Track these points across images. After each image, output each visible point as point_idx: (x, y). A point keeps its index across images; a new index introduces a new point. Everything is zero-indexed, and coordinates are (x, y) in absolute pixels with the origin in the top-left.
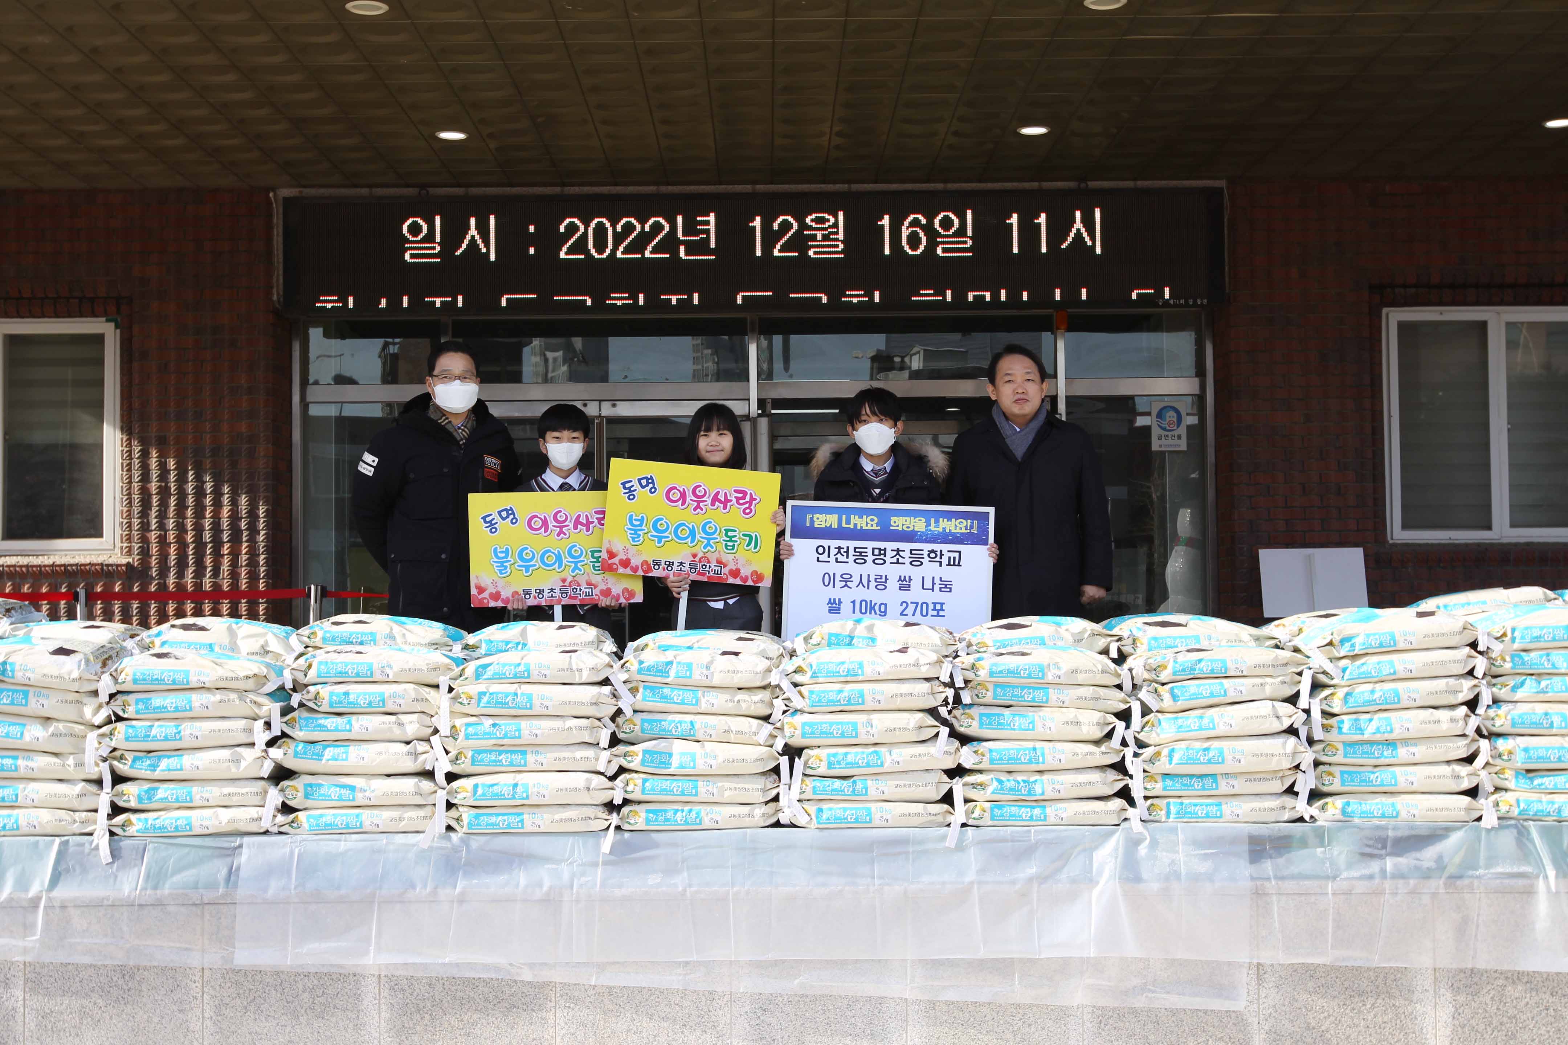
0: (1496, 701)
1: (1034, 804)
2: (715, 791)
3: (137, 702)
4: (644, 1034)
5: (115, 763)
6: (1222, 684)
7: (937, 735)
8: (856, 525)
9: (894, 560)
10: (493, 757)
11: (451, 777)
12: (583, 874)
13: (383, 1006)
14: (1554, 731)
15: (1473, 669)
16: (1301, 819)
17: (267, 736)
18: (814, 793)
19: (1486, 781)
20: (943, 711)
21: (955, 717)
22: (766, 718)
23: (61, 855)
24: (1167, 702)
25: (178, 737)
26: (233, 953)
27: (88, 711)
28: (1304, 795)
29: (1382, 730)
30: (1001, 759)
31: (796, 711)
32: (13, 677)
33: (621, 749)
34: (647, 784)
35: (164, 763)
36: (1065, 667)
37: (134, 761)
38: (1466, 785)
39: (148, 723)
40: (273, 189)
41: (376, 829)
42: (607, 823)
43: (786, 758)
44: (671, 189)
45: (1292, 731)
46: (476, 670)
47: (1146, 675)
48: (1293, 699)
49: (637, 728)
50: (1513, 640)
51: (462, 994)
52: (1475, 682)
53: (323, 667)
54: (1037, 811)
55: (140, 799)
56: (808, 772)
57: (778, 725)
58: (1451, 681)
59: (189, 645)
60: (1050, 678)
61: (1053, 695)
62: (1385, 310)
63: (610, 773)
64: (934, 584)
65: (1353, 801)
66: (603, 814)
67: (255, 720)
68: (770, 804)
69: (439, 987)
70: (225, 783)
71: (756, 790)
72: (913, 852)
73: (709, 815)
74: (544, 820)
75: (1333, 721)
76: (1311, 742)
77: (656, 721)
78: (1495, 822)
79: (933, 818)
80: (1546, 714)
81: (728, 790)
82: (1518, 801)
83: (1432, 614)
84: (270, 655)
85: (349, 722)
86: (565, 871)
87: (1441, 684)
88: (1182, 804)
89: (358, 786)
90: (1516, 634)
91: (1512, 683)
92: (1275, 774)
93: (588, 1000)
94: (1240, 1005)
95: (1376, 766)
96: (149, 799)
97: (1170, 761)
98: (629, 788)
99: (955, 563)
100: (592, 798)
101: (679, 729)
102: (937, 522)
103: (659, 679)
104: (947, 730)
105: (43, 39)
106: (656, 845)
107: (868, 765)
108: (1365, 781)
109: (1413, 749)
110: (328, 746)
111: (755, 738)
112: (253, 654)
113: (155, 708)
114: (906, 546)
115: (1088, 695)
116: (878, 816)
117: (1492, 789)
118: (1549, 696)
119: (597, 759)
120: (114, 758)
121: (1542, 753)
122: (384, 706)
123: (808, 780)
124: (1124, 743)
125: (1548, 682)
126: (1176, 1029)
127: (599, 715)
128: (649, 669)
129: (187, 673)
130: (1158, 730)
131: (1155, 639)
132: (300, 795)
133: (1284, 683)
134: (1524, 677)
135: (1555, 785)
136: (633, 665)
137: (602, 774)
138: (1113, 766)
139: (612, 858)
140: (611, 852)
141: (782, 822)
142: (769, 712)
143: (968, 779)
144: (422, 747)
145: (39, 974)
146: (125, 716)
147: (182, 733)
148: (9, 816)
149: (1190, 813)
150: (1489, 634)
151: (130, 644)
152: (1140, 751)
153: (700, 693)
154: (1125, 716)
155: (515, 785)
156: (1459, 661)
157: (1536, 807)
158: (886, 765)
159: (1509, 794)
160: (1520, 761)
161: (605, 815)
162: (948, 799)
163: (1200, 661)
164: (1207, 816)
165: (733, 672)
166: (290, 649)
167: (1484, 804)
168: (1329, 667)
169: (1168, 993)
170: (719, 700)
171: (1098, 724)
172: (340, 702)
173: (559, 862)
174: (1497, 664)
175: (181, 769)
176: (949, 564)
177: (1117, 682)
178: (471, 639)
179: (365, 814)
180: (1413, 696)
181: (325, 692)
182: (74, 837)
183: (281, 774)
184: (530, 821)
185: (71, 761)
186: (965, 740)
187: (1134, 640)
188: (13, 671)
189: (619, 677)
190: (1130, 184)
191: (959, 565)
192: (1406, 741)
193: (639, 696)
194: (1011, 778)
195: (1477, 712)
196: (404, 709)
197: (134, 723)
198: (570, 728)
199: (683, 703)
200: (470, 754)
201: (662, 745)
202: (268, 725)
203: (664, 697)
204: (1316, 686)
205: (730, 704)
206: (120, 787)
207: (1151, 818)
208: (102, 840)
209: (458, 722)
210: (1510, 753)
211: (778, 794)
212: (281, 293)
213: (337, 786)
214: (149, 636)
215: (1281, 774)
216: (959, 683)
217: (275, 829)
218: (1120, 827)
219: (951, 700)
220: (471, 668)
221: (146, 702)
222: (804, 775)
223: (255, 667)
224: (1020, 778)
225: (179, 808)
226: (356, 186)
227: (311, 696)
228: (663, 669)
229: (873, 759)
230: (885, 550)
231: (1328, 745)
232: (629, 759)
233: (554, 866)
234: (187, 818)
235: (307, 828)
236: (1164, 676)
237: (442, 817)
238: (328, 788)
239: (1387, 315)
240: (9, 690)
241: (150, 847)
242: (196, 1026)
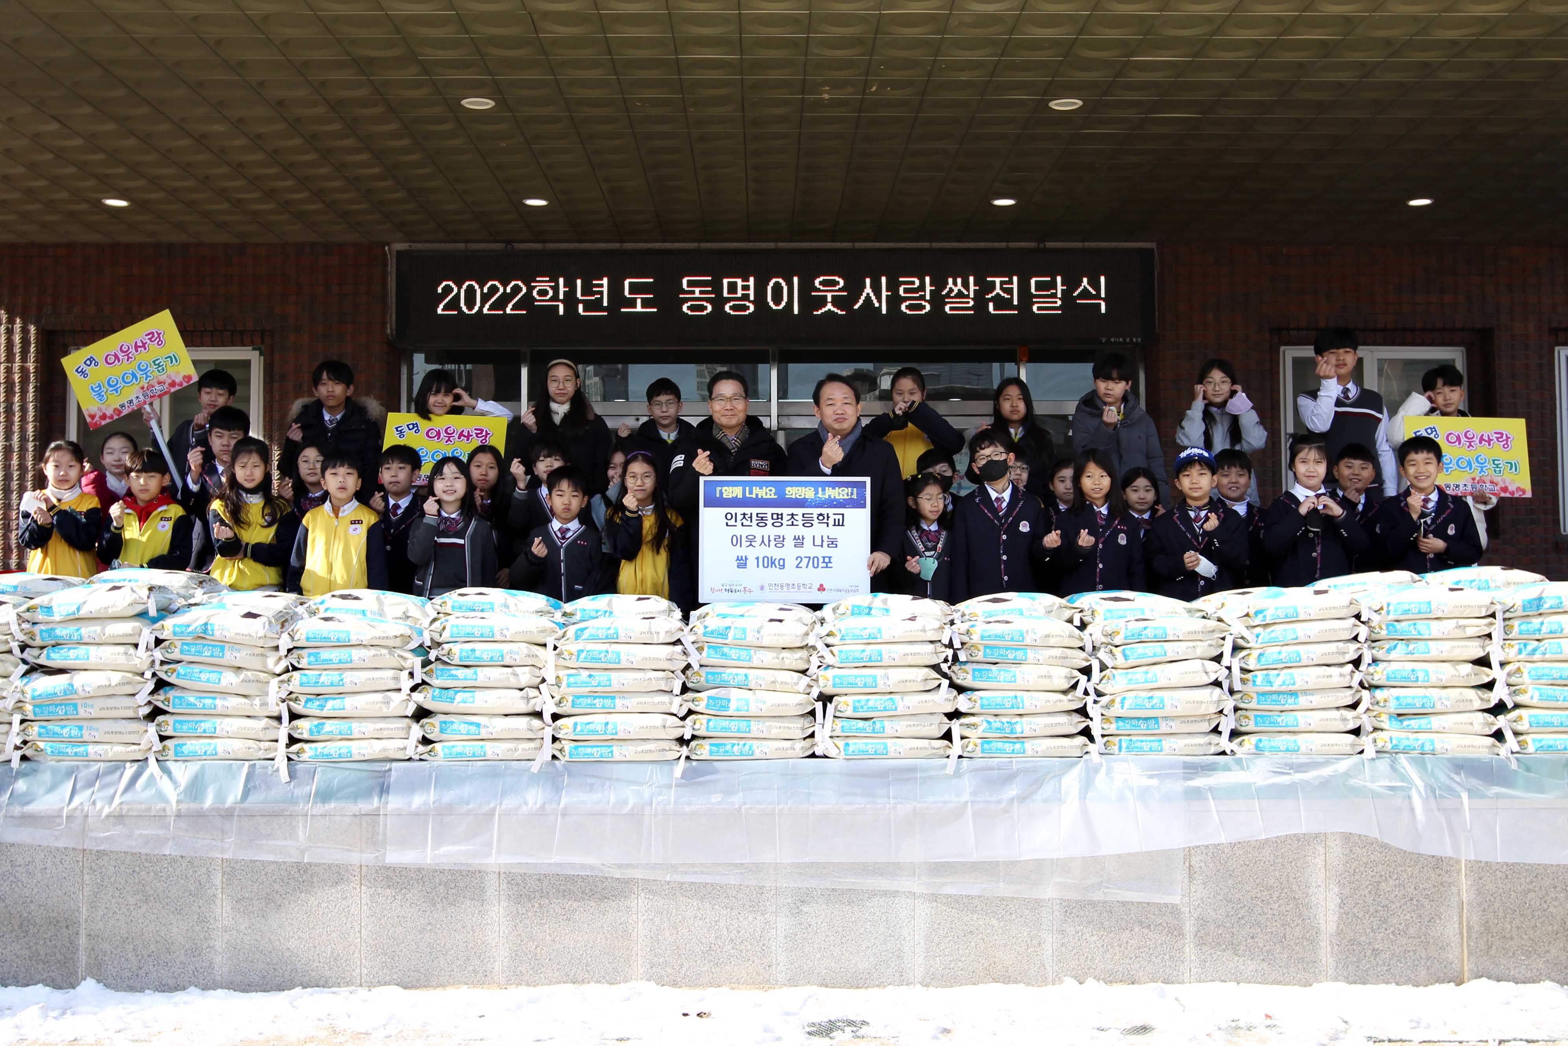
0: (1374, 661)
1: (1015, 740)
2: (764, 729)
3: (309, 655)
4: (708, 920)
5: (292, 703)
6: (1162, 646)
7: (939, 686)
8: (757, 495)
9: (790, 523)
10: (589, 701)
11: (555, 717)
12: (660, 794)
13: (502, 897)
14: (1419, 684)
15: (1357, 635)
16: (1224, 753)
17: (411, 683)
18: (843, 731)
19: (1367, 723)
20: (944, 667)
21: (953, 672)
22: (804, 672)
23: (249, 777)
24: (1120, 661)
25: (341, 683)
26: (385, 854)
27: (271, 662)
28: (1226, 734)
29: (1287, 683)
30: (989, 705)
31: (829, 666)
32: (213, 635)
33: (689, 695)
34: (711, 724)
35: (330, 704)
36: (1041, 632)
37: (306, 702)
38: (1351, 726)
39: (318, 672)
40: (388, 244)
41: (496, 757)
42: (678, 754)
43: (820, 703)
44: (709, 245)
45: (1217, 684)
46: (576, 633)
47: (1104, 640)
48: (1218, 659)
49: (702, 679)
50: (1388, 613)
51: (564, 888)
52: (1359, 645)
53: (455, 629)
54: (1018, 746)
55: (311, 732)
56: (838, 714)
57: (814, 677)
58: (1341, 644)
59: (347, 611)
60: (1028, 641)
61: (1031, 654)
62: (1282, 348)
63: (681, 715)
64: (822, 541)
65: (1264, 738)
66: (675, 746)
67: (401, 670)
68: (808, 740)
69: (546, 882)
70: (377, 720)
71: (797, 729)
72: (921, 778)
73: (759, 749)
74: (629, 751)
75: (1249, 676)
76: (1232, 692)
77: (718, 673)
78: (1374, 755)
79: (936, 751)
80: (1413, 671)
81: (775, 728)
82: (1391, 738)
83: (1326, 592)
84: (410, 619)
85: (475, 673)
86: (646, 791)
87: (1332, 647)
88: (1131, 740)
89: (482, 723)
90: (1391, 608)
91: (1387, 646)
92: (1203, 717)
93: (664, 893)
94: (1176, 899)
95: (1282, 711)
96: (319, 732)
97: (1122, 707)
98: (696, 727)
99: (839, 524)
100: (667, 734)
101: (736, 680)
102: (824, 490)
103: (720, 641)
104: (947, 682)
105: (219, 128)
106: (716, 771)
107: (885, 709)
108: (1273, 723)
109: (1310, 698)
110: (459, 691)
111: (796, 688)
112: (396, 618)
113: (323, 660)
114: (799, 511)
115: (1059, 655)
116: (893, 749)
117: (1371, 729)
118: (1416, 656)
119: (671, 704)
120: (291, 700)
121: (1409, 701)
122: (503, 660)
123: (837, 720)
124: (1086, 693)
125: (1415, 645)
126: (1125, 917)
127: (673, 669)
128: (712, 632)
129: (348, 633)
130: (1113, 682)
131: (1110, 611)
132: (437, 730)
133: (1211, 645)
134: (1396, 642)
135: (1420, 726)
136: (700, 629)
137: (675, 715)
138: (1077, 711)
139: (683, 781)
140: (682, 777)
141: (817, 754)
142: (807, 667)
143: (963, 720)
144: (533, 693)
145: (233, 868)
146: (300, 666)
147: (344, 681)
148: (209, 744)
149: (1137, 748)
150: (1370, 608)
151: (300, 610)
152: (1098, 699)
153: (752, 652)
154: (1086, 671)
155: (607, 724)
156: (1347, 629)
157: (1405, 743)
158: (899, 710)
159: (1384, 732)
160: (1393, 707)
161: (677, 748)
162: (947, 736)
163: (1145, 628)
164: (1151, 750)
165: (779, 635)
166: (427, 615)
167: (1365, 740)
168: (1246, 634)
169: (1119, 889)
170: (768, 658)
171: (1066, 677)
172: (468, 657)
173: (641, 784)
174: (1376, 631)
175: (344, 709)
176: (835, 525)
177: (1081, 645)
178: (569, 607)
179: (488, 745)
180: (1311, 656)
181: (456, 649)
182: (260, 762)
183: (421, 714)
184: (619, 752)
185: (257, 701)
186: (961, 690)
187: (1093, 612)
188: (213, 630)
189: (688, 639)
190: (1079, 245)
191: (843, 525)
192: (1305, 692)
193: (704, 654)
194: (997, 720)
195: (1360, 669)
196: (518, 663)
197: (306, 672)
198: (650, 679)
199: (739, 659)
200: (570, 699)
201: (721, 692)
202: (411, 674)
203: (724, 655)
204: (1236, 649)
205: (777, 661)
206: (296, 723)
207: (1107, 751)
208: (282, 764)
209: (562, 673)
210: (1385, 701)
211: (814, 732)
212: (394, 327)
213: (466, 723)
214: (315, 604)
215: (1208, 718)
216: (957, 645)
217: (417, 757)
218: (1083, 759)
219: (950, 659)
220: (571, 630)
221: (316, 656)
222: (835, 717)
223: (402, 629)
224: (1004, 720)
225: (341, 740)
226: (454, 242)
227: (445, 652)
228: (723, 633)
229: (889, 705)
230: (782, 514)
231: (1244, 695)
232: (696, 703)
233: (637, 788)
234: (348, 748)
235: (442, 756)
236: (1117, 641)
237: (549, 749)
238: (458, 725)
239: (1284, 352)
240: (209, 646)
241: (319, 770)
242: (354, 910)
